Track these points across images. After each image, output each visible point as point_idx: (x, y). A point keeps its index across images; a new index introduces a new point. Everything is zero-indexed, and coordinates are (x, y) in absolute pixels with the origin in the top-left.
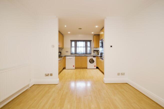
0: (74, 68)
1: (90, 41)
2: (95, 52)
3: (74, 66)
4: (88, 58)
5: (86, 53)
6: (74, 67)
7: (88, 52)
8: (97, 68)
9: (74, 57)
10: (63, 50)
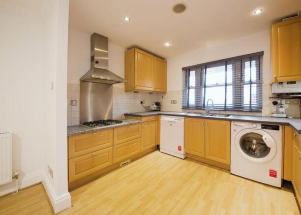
0: (181, 154)
1: (257, 57)
2: (284, 101)
3: (180, 149)
4: (233, 127)
5: (238, 108)
6: (182, 152)
7: (246, 101)
8: (287, 185)
9: (183, 119)
10: (166, 96)
